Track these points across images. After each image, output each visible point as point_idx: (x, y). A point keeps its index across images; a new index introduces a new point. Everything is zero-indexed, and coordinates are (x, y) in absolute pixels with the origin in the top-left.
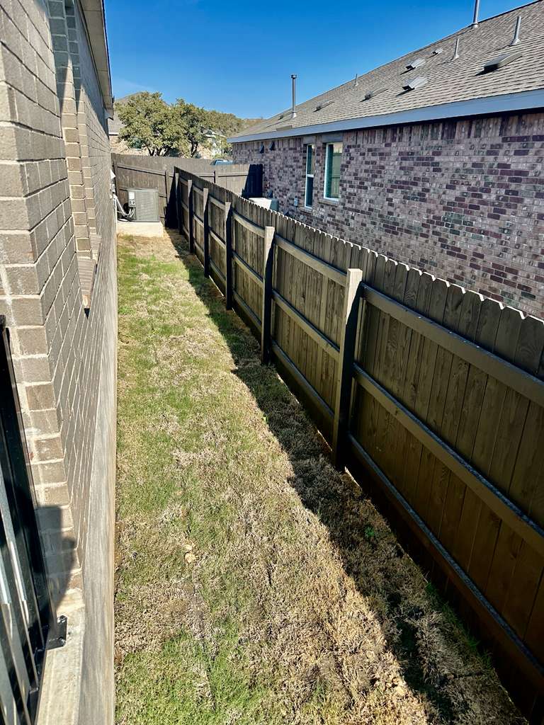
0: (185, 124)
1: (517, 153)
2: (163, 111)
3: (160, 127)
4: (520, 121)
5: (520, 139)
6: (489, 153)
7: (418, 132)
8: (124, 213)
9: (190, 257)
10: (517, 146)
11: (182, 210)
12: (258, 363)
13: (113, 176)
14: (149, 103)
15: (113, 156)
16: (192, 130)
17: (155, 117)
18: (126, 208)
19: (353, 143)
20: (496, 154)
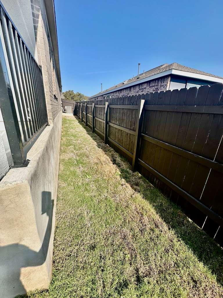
0: (79, 98)
1: (142, 92)
2: (74, 94)
3: (73, 98)
4: (142, 86)
5: (142, 89)
6: (137, 93)
7: (125, 90)
8: (64, 111)
9: (79, 120)
10: (141, 90)
11: (77, 110)
12: (92, 132)
13: (62, 102)
14: (71, 93)
15: (62, 99)
16: (80, 99)
17: (72, 96)
18: (65, 110)
19: (113, 95)
20: (138, 92)
